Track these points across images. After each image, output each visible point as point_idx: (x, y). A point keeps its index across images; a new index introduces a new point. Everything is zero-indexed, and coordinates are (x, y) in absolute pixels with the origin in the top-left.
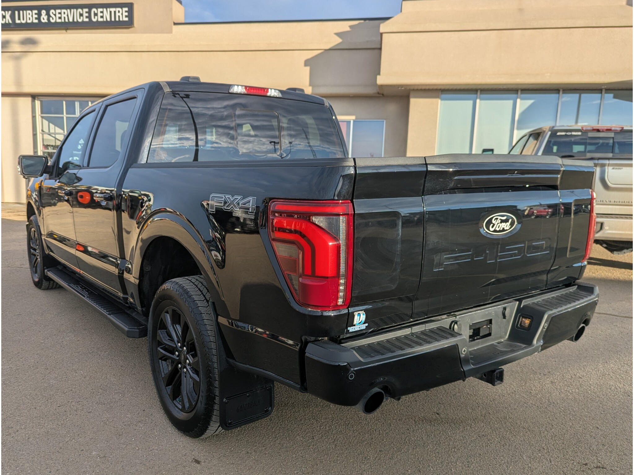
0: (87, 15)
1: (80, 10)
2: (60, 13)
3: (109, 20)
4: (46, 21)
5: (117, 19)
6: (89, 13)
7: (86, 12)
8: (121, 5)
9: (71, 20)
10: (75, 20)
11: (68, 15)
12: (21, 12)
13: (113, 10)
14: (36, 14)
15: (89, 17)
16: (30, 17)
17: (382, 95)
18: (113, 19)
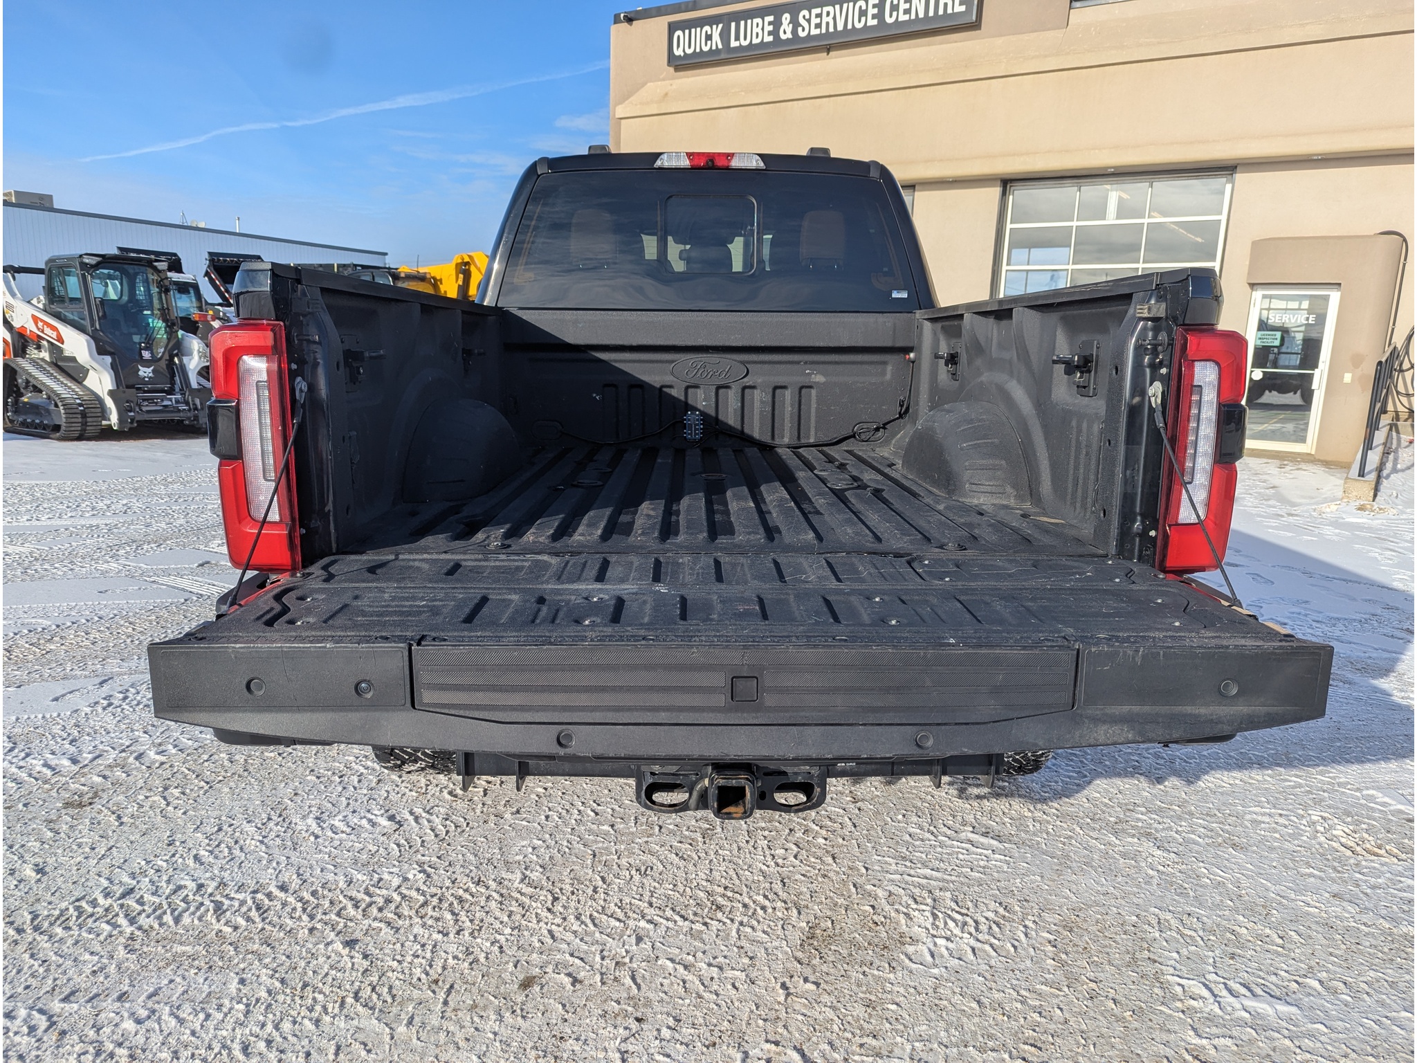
2: (819, 16)
3: (921, 15)
4: (789, 35)
5: (941, 12)
9: (840, 27)
10: (850, 26)
11: (834, 18)
12: (742, 23)
14: (770, 23)
15: (880, 16)
18: (931, 14)
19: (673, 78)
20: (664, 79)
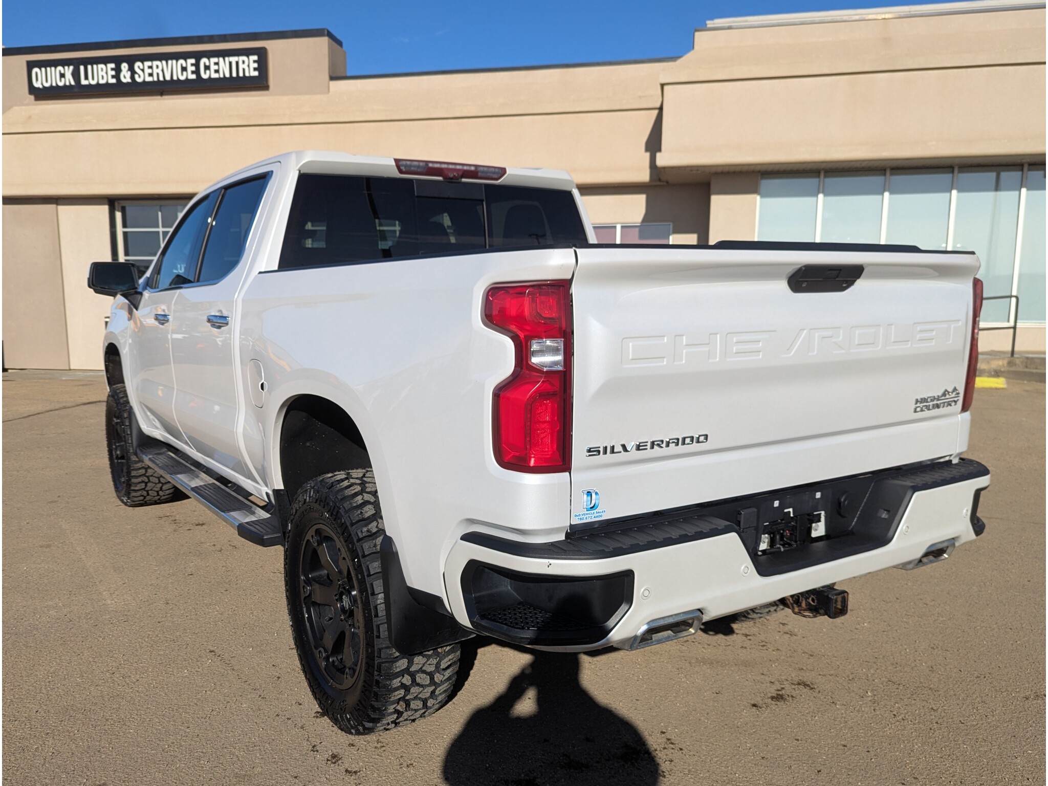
1: (182, 62)
2: (151, 67)
3: (227, 75)
5: (241, 74)
6: (197, 65)
7: (192, 65)
8: (247, 52)
11: (163, 71)
12: (89, 67)
13: (234, 59)
15: (197, 72)
17: (665, 183)
19: (37, 105)
20: (27, 105)
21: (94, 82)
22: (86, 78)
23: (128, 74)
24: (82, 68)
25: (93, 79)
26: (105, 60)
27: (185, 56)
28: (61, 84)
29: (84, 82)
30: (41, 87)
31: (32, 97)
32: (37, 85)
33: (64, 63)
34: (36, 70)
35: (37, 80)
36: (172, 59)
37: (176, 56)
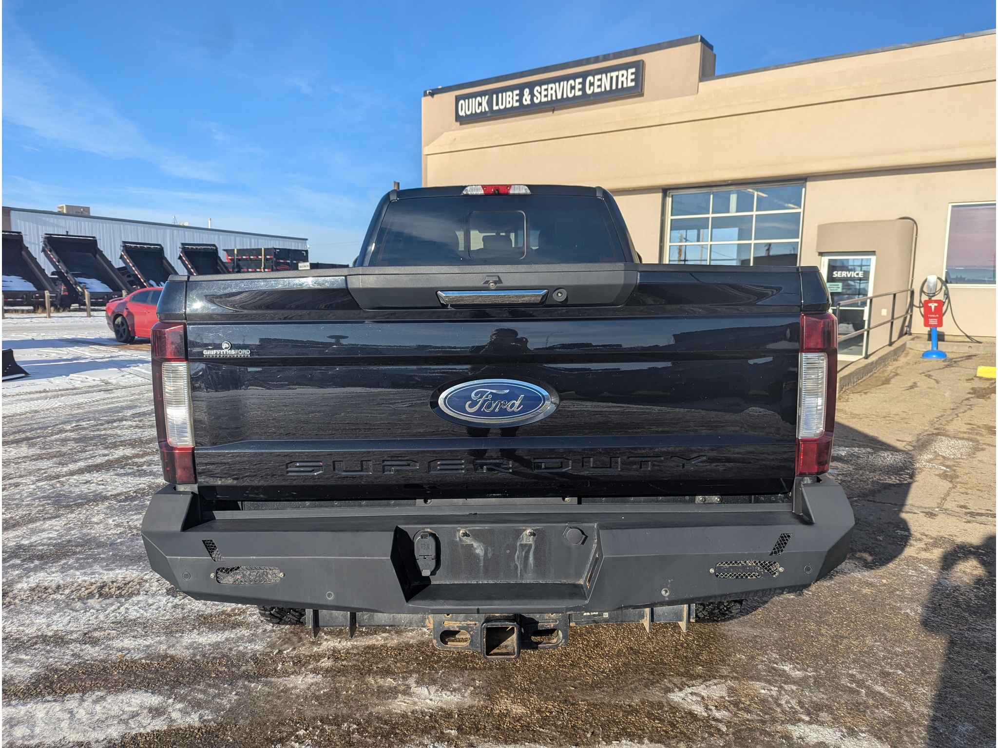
0: (580, 86)
1: (571, 82)
2: (546, 90)
3: (608, 88)
4: (529, 102)
5: (620, 86)
6: (583, 83)
7: (579, 83)
8: (626, 67)
9: (559, 97)
10: (565, 96)
11: (556, 91)
12: (500, 95)
13: (614, 74)
14: (517, 95)
15: (583, 89)
16: (509, 100)
18: (614, 87)
19: (460, 129)
20: (454, 130)
21: (502, 107)
22: (497, 104)
23: (529, 98)
24: (495, 96)
25: (502, 104)
26: (511, 89)
27: (574, 77)
28: (478, 111)
29: (495, 108)
30: (464, 115)
31: (458, 124)
32: (462, 113)
33: (481, 94)
34: (462, 102)
35: (462, 110)
36: (564, 81)
37: (567, 78)
